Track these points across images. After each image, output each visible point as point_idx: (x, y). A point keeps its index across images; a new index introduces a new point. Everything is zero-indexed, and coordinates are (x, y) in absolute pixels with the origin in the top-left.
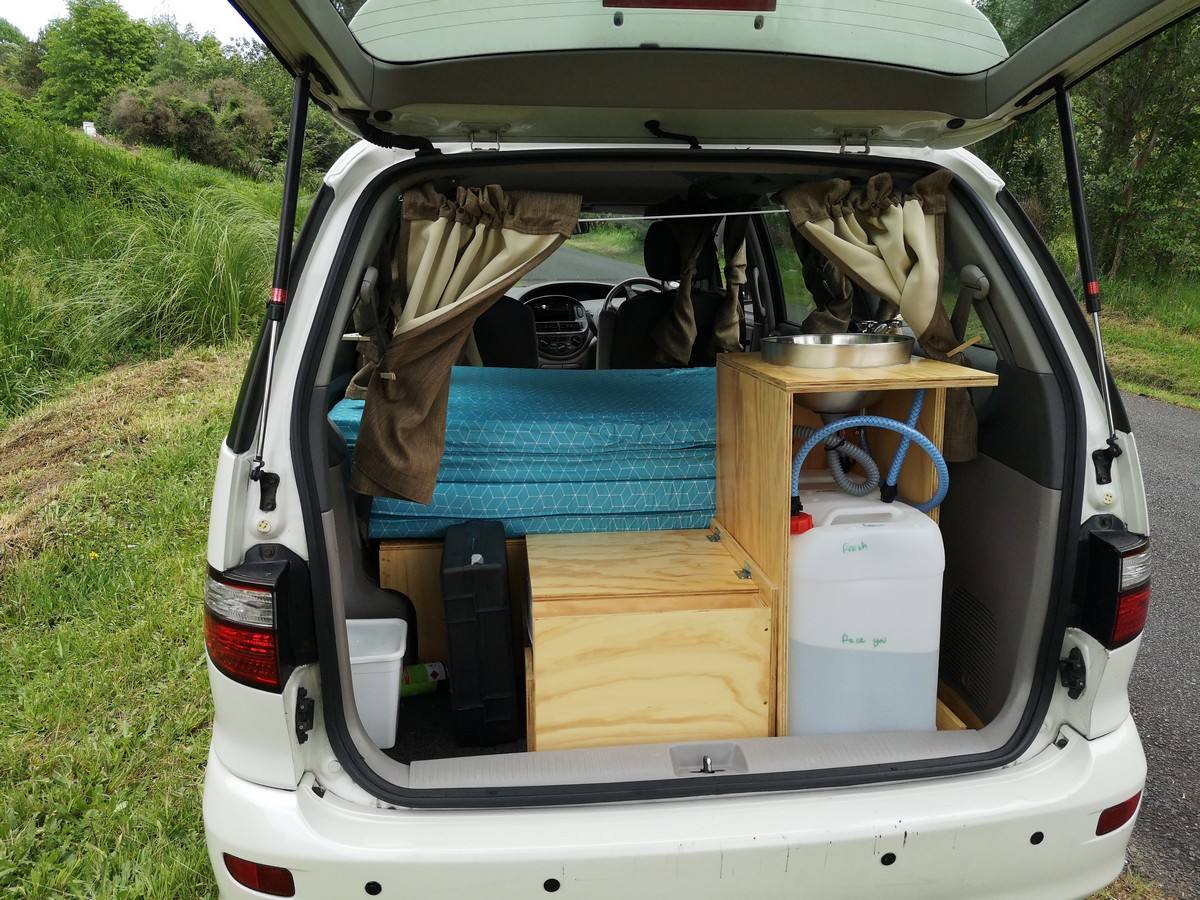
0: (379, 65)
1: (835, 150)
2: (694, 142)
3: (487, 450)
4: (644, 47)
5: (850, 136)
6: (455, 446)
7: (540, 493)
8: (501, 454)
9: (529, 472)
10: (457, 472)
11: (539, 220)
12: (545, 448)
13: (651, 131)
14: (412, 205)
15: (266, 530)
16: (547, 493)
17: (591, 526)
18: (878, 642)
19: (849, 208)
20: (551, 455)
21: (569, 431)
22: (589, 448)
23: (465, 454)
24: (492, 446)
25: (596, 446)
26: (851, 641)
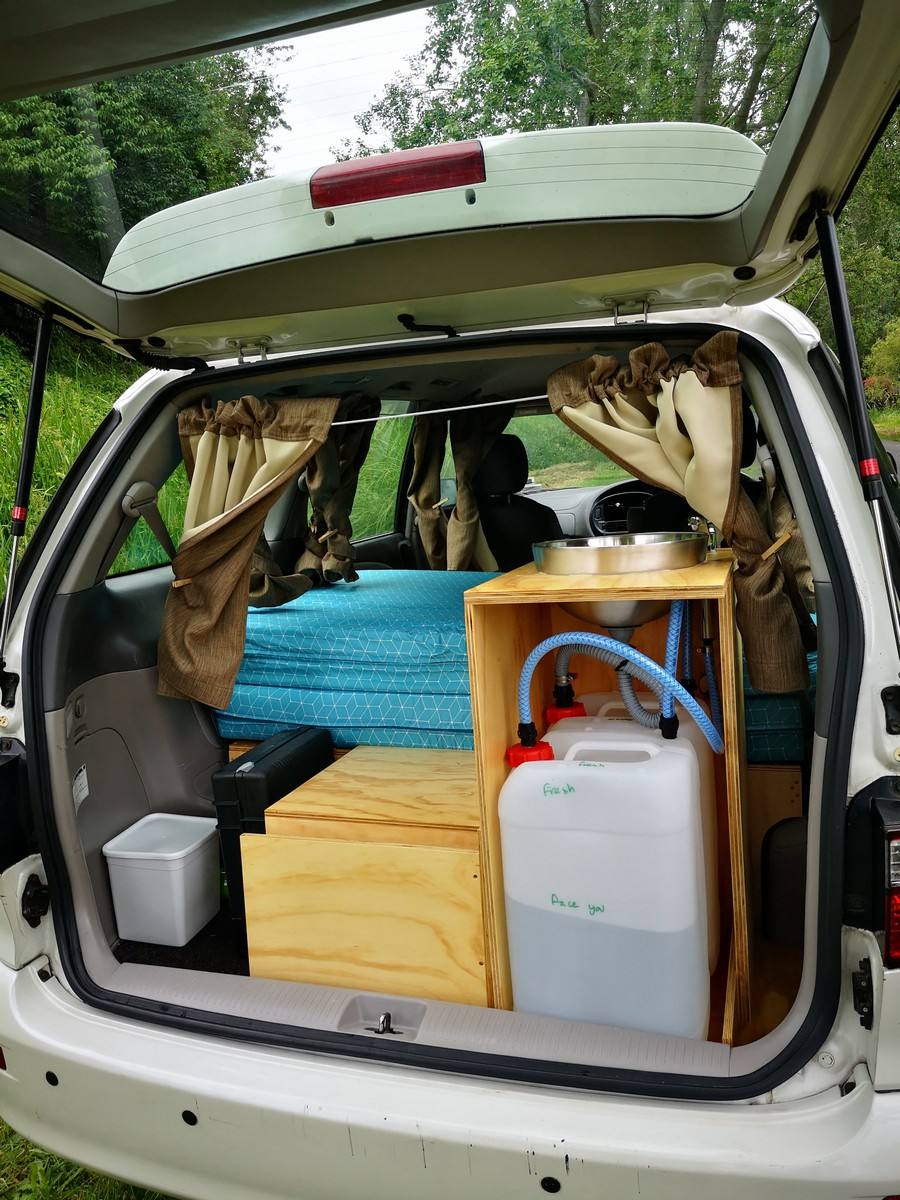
0: (121, 297)
1: (608, 322)
2: (450, 331)
3: (319, 657)
4: (360, 242)
5: (623, 304)
6: (291, 651)
7: (368, 702)
8: (333, 661)
9: (359, 681)
10: (295, 679)
11: (296, 426)
12: (372, 655)
13: (405, 325)
14: (186, 422)
15: (5, 725)
16: (374, 703)
17: (421, 742)
18: (595, 909)
19: (614, 389)
20: (380, 664)
21: (396, 640)
22: (416, 658)
23: (300, 660)
24: (324, 653)
25: (422, 657)
26: (562, 903)
